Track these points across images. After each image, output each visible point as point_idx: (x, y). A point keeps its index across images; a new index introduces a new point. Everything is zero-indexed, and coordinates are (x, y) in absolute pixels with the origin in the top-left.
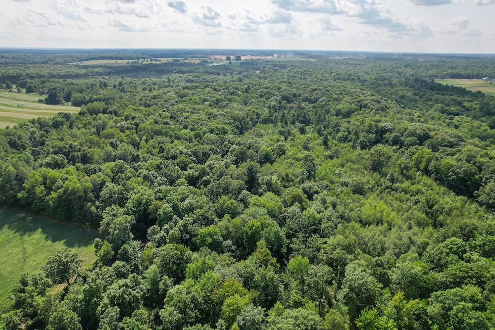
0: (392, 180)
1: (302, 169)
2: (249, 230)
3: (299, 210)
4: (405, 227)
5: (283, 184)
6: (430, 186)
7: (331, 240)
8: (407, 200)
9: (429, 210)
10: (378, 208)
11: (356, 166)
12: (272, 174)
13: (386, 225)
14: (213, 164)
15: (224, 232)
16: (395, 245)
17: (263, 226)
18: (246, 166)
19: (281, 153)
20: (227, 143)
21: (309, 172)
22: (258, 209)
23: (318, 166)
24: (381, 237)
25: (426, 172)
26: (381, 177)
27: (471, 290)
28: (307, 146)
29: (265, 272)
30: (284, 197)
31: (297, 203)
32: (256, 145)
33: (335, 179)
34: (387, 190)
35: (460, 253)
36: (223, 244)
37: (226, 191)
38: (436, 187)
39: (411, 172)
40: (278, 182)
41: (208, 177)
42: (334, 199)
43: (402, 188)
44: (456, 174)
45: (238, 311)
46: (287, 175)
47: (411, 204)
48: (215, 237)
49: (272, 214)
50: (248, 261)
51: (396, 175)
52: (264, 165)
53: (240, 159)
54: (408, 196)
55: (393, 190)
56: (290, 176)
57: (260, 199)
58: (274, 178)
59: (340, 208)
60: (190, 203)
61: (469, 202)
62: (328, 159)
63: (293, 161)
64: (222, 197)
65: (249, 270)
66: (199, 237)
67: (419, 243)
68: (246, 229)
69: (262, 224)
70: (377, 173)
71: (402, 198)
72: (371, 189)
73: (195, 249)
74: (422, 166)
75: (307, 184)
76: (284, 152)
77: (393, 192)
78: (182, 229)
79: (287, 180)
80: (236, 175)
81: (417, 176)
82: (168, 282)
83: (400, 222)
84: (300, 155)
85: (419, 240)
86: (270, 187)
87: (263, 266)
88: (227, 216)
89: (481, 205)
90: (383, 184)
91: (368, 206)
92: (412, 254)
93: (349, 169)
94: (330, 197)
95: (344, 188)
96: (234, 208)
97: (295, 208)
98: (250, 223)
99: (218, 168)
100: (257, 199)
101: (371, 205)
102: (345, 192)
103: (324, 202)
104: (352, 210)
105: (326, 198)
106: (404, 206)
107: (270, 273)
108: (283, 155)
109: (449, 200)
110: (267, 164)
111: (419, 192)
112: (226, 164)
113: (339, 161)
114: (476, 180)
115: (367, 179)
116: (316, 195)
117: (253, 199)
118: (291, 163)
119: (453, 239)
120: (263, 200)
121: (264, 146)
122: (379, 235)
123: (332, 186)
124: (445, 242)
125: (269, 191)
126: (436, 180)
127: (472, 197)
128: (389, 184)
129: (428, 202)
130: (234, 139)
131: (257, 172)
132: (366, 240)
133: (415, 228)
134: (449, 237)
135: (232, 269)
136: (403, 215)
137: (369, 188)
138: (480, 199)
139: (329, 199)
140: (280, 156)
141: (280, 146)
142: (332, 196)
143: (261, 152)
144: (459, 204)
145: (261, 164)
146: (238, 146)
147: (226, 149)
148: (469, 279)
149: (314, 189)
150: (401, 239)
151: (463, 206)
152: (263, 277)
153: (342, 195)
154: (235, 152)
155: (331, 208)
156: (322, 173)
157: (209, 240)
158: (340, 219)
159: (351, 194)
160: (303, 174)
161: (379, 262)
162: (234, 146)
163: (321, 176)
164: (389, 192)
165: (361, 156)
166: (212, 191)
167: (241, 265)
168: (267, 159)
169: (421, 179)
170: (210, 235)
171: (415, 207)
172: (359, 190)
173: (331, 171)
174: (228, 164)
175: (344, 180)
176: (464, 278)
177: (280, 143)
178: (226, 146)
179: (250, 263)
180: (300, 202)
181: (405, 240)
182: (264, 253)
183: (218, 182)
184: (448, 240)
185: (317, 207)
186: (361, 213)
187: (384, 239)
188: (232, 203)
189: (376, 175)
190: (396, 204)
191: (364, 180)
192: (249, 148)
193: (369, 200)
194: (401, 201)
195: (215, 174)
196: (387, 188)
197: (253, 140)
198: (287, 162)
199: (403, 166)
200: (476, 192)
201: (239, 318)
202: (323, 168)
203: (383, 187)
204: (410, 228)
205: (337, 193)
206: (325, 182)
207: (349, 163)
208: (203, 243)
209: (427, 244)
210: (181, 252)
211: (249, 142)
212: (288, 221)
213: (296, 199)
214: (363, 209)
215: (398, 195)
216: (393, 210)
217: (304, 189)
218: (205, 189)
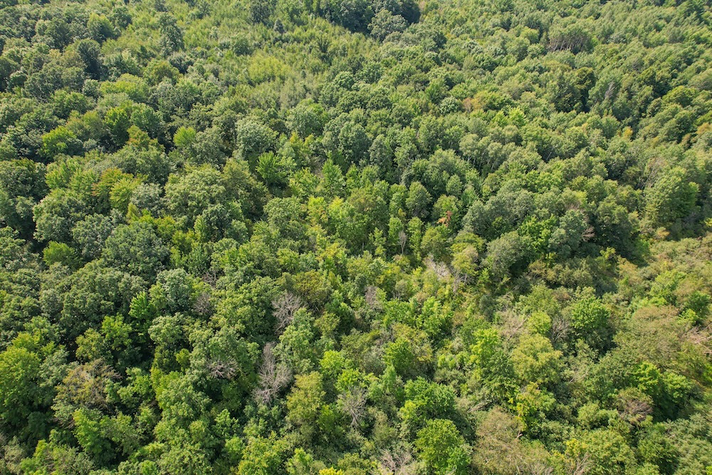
0: (281, 30)
1: (162, 37)
2: (112, 121)
3: (171, 85)
4: (299, 76)
5: (141, 62)
6: (325, 28)
7: (218, 106)
8: (301, 49)
9: (322, 54)
10: (268, 64)
11: (235, 21)
12: (121, 50)
13: (278, 79)
14: (18, 52)
15: (80, 132)
16: (289, 96)
17: (128, 111)
18: (75, 47)
19: (125, 22)
20: (26, 18)
21: (173, 39)
22: (115, 95)
23: (184, 31)
24: (273, 92)
25: (320, 13)
26: (268, 29)
27: (357, 112)
28: (162, 6)
29: (147, 153)
30: (147, 75)
31: (165, 77)
32: (79, 15)
33: (211, 43)
34: (277, 43)
35: (348, 85)
36: (84, 145)
37: (59, 84)
38: (330, 27)
39: (303, 16)
40: (134, 59)
41: (20, 72)
42: (214, 65)
43: (293, 37)
44: (347, 7)
45: (129, 194)
46: (143, 49)
47: (306, 54)
48: (69, 140)
49: (135, 97)
50: (123, 151)
51: (284, 23)
52: (104, 43)
53: (61, 39)
54: (301, 45)
55: (283, 42)
56: (148, 49)
57: (114, 84)
58: (126, 55)
59: (223, 75)
60: (7, 109)
61: (364, 37)
62: (197, 20)
63: (147, 30)
64: (56, 92)
65: (128, 157)
66: (45, 145)
67: (314, 89)
68: (108, 121)
69: (127, 110)
70: (261, 23)
71: (295, 49)
72: (259, 46)
73: (47, 160)
74: (314, 6)
75: (175, 56)
76: (129, 20)
77: (284, 45)
78: (13, 143)
79: (144, 55)
80: (63, 61)
81: (310, 20)
82: (28, 202)
83: (293, 73)
84: (155, 20)
85: (314, 86)
86: (122, 67)
87: (143, 148)
88: (75, 113)
89: (375, 37)
90: (271, 36)
91: (256, 64)
92: (310, 98)
93: (226, 27)
94: (209, 65)
95: (225, 51)
96: (81, 101)
97: (165, 83)
98: (110, 113)
99: (28, 55)
100: (109, 85)
101: (259, 63)
102: (226, 55)
103: (202, 71)
104: (237, 73)
105: (204, 67)
106: (297, 57)
107: (153, 152)
108: (130, 25)
109: (343, 39)
110: (108, 40)
111: (312, 37)
112: (40, 50)
113: (212, 19)
114: (369, 11)
115: (252, 34)
116: (190, 67)
117: (103, 86)
118: (145, 34)
119: (341, 73)
120: (119, 83)
121: (93, 14)
122: (271, 91)
123: (209, 52)
124: (336, 79)
125: (126, 72)
126: (331, 20)
127: (367, 32)
128: (278, 35)
129: (320, 45)
130: (36, 10)
131: (97, 54)
132: (258, 99)
133: (310, 75)
134: (338, 73)
135: (107, 162)
136: (296, 66)
137: (255, 45)
138: (373, 32)
139: (207, 67)
140: (125, 27)
141: (118, 11)
142: (211, 63)
143: (92, 23)
144: (354, 42)
145: (100, 42)
146: (48, 21)
147: (29, 28)
148: (354, 104)
149: (186, 61)
150: (295, 90)
151: (358, 44)
152: (147, 159)
153: (223, 58)
154: (48, 31)
155: (212, 76)
156: (192, 37)
157: (62, 145)
158: (226, 87)
159: (235, 55)
160: (165, 43)
161: (272, 113)
162: (41, 21)
163: (191, 42)
164: (280, 45)
165: (239, 7)
166: (36, 88)
167: (116, 156)
168: (104, 33)
169: (315, 23)
170: (60, 139)
171: (310, 55)
172: (243, 50)
173: (203, 34)
174: (43, 49)
175: (223, 42)
176: (351, 105)
177: (117, 7)
178: (25, 24)
179: (127, 152)
180: (170, 75)
181: (300, 89)
182: (140, 136)
183: (39, 74)
184: (338, 76)
185: (195, 79)
186: (249, 74)
187: (277, 94)
188: (75, 97)
189: (260, 27)
190: (288, 56)
191: (248, 36)
192: (69, 22)
193: (257, 57)
194: (294, 52)
195: (28, 65)
196: (276, 40)
197: (70, 8)
198: (138, 34)
199: (290, 9)
200: (370, 25)
201: (132, 199)
202: (192, 31)
203: (272, 41)
204: (304, 76)
205: (217, 59)
206: (199, 49)
207: (226, 19)
208: (55, 151)
209: (321, 88)
210: (28, 167)
211: (65, 12)
212: (160, 100)
213: (162, 73)
214: (251, 69)
215: (291, 46)
216: (285, 63)
217: (172, 63)
218: (22, 89)
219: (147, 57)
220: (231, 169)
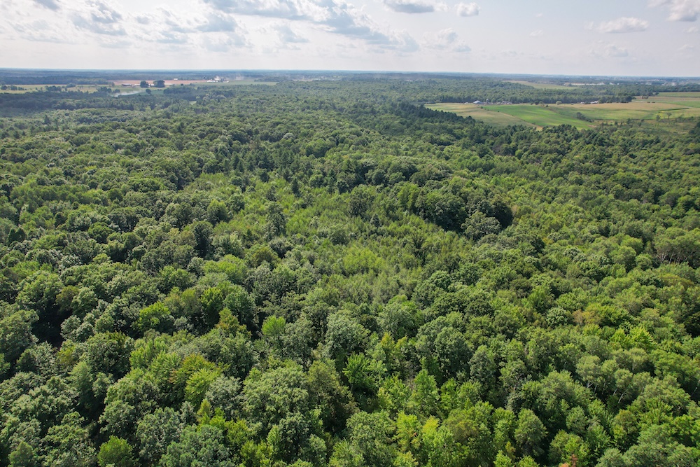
0: (377, 223)
1: (268, 223)
2: (207, 301)
3: (268, 269)
4: (392, 271)
5: (245, 244)
6: (419, 225)
7: (310, 296)
8: (395, 243)
9: (417, 250)
10: (362, 255)
11: (334, 213)
12: (229, 233)
13: (371, 271)
14: (146, 229)
15: (174, 309)
16: (382, 291)
17: (224, 293)
18: (193, 228)
19: (239, 207)
20: (161, 201)
21: (277, 225)
22: (215, 275)
23: (288, 218)
24: (367, 284)
25: (414, 210)
26: (365, 222)
27: (454, 316)
28: (273, 196)
29: (233, 340)
30: (248, 257)
31: (265, 261)
32: (203, 200)
33: (310, 231)
34: (373, 236)
35: (444, 285)
36: (175, 323)
37: (169, 260)
38: (424, 224)
39: (398, 212)
40: (239, 241)
41: (141, 246)
42: (311, 253)
43: (388, 231)
44: (442, 207)
45: (205, 386)
46: (249, 233)
47: (399, 247)
48: (163, 316)
49: (234, 279)
50: (211, 335)
51: (380, 217)
52: (217, 224)
53: (183, 220)
54: (395, 239)
55: (378, 234)
56: (253, 233)
57: (217, 263)
58: (233, 237)
59: (319, 262)
60: (120, 281)
61: (457, 236)
62: (301, 209)
63: (256, 216)
64: (165, 267)
65: (213, 342)
66: (141, 319)
67: (407, 285)
68: (204, 300)
69: (223, 291)
70: (359, 217)
71: (389, 242)
72: (355, 237)
73: (137, 335)
74: (409, 204)
75: (276, 240)
76: (242, 206)
77: (379, 237)
78: (114, 314)
79: (249, 238)
80: (179, 240)
81: (404, 216)
82: (106, 380)
83: (387, 267)
84: (264, 207)
85: (407, 282)
86: (228, 248)
87: (231, 335)
88: (176, 289)
89: (468, 237)
90: (367, 229)
91: (351, 255)
92: (402, 295)
93: (326, 217)
94: (306, 251)
95: (323, 240)
96: (184, 278)
97: (264, 267)
98: (207, 292)
99: (153, 233)
100: (212, 264)
101: (355, 253)
102: (323, 243)
103: (299, 257)
104: (333, 262)
105: (302, 253)
106: (391, 250)
107: (240, 340)
108: (242, 210)
109: (437, 237)
110: (221, 222)
111: (407, 232)
112: (163, 228)
113: (314, 209)
114: (463, 212)
115: (349, 226)
116: (288, 252)
117: (207, 265)
118: (254, 218)
119: (438, 272)
120: (221, 263)
121: (215, 200)
122: (364, 283)
123: (307, 240)
124: (431, 277)
125: (229, 253)
126: (425, 218)
127: (460, 231)
128: (374, 228)
129: (415, 241)
130: (171, 195)
131: (208, 233)
132: (350, 291)
133: (404, 270)
134: (434, 271)
135: (192, 346)
136: (390, 259)
137: (352, 236)
138: (467, 232)
139: (305, 254)
140: (237, 211)
141: (236, 198)
142: (308, 250)
143: (211, 208)
144: (447, 240)
145: (214, 223)
146: (178, 204)
147: (161, 209)
148: (452, 307)
149: (286, 246)
150: (388, 284)
151: (451, 242)
152: (232, 347)
153: (321, 247)
154: (175, 212)
155: (308, 263)
156: (294, 225)
157: (155, 320)
158: (320, 275)
159: (332, 245)
160: (270, 228)
161: (365, 309)
162: (172, 204)
163: (292, 229)
164: (375, 238)
165: (340, 200)
166: (150, 264)
167: (202, 340)
168: (219, 216)
169: (409, 219)
170: (155, 314)
171: (403, 249)
172: (340, 240)
173: (305, 222)
174: (166, 227)
175: (322, 230)
176: (448, 307)
177: (236, 195)
178: (159, 206)
179: (214, 336)
180: (269, 259)
181: (393, 284)
182: (230, 321)
183: (156, 250)
184: (434, 274)
185: (291, 264)
186: (343, 264)
187: (370, 287)
188: (180, 273)
189: (358, 220)
190: (382, 249)
191: (346, 227)
192: (193, 206)
193: (352, 248)
194: (388, 245)
195: (150, 241)
196: (372, 233)
197: (198, 195)
198: (247, 218)
199: (387, 206)
200: (463, 224)
201: (208, 393)
202: (295, 219)
203: (367, 233)
204: (398, 271)
205: (314, 247)
206: (299, 236)
207: (326, 210)
208: (147, 326)
209: (415, 284)
210: (119, 341)
211: (193, 197)
212: (255, 283)
213: (263, 257)
214: (345, 259)
215: (384, 239)
216: (379, 256)
217: (272, 246)
218: (138, 262)
219: (251, 240)
220: (318, 371)
